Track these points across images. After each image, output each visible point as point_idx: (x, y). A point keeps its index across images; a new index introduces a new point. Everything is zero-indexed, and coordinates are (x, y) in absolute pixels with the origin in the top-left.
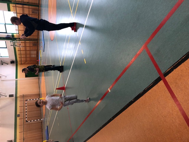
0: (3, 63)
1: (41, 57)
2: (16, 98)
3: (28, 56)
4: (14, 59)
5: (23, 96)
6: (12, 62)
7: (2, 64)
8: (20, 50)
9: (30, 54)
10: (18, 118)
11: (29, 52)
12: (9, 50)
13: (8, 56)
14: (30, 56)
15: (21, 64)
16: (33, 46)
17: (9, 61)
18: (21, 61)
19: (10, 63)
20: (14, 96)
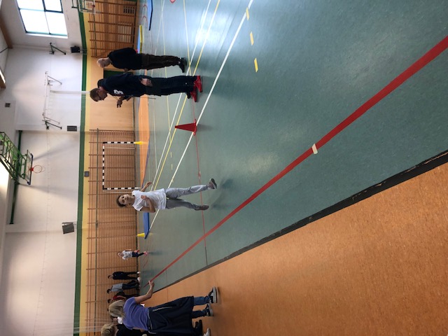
0: (54, 49)
1: (141, 44)
2: (83, 134)
3: (112, 37)
4: (79, 41)
5: (98, 133)
6: (75, 50)
7: (53, 53)
8: (93, 22)
9: (116, 34)
10: (86, 180)
11: (113, 27)
12: (67, 19)
13: (66, 33)
14: (116, 38)
15: (95, 56)
16: (125, 14)
17: (68, 47)
18: (95, 48)
19: (70, 51)
20: (79, 129)
